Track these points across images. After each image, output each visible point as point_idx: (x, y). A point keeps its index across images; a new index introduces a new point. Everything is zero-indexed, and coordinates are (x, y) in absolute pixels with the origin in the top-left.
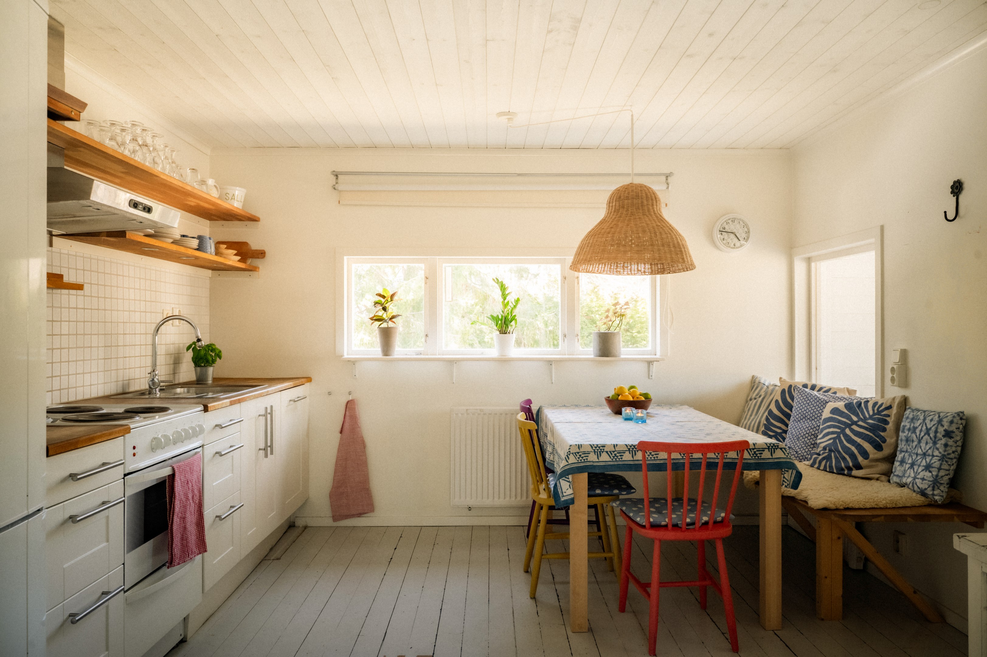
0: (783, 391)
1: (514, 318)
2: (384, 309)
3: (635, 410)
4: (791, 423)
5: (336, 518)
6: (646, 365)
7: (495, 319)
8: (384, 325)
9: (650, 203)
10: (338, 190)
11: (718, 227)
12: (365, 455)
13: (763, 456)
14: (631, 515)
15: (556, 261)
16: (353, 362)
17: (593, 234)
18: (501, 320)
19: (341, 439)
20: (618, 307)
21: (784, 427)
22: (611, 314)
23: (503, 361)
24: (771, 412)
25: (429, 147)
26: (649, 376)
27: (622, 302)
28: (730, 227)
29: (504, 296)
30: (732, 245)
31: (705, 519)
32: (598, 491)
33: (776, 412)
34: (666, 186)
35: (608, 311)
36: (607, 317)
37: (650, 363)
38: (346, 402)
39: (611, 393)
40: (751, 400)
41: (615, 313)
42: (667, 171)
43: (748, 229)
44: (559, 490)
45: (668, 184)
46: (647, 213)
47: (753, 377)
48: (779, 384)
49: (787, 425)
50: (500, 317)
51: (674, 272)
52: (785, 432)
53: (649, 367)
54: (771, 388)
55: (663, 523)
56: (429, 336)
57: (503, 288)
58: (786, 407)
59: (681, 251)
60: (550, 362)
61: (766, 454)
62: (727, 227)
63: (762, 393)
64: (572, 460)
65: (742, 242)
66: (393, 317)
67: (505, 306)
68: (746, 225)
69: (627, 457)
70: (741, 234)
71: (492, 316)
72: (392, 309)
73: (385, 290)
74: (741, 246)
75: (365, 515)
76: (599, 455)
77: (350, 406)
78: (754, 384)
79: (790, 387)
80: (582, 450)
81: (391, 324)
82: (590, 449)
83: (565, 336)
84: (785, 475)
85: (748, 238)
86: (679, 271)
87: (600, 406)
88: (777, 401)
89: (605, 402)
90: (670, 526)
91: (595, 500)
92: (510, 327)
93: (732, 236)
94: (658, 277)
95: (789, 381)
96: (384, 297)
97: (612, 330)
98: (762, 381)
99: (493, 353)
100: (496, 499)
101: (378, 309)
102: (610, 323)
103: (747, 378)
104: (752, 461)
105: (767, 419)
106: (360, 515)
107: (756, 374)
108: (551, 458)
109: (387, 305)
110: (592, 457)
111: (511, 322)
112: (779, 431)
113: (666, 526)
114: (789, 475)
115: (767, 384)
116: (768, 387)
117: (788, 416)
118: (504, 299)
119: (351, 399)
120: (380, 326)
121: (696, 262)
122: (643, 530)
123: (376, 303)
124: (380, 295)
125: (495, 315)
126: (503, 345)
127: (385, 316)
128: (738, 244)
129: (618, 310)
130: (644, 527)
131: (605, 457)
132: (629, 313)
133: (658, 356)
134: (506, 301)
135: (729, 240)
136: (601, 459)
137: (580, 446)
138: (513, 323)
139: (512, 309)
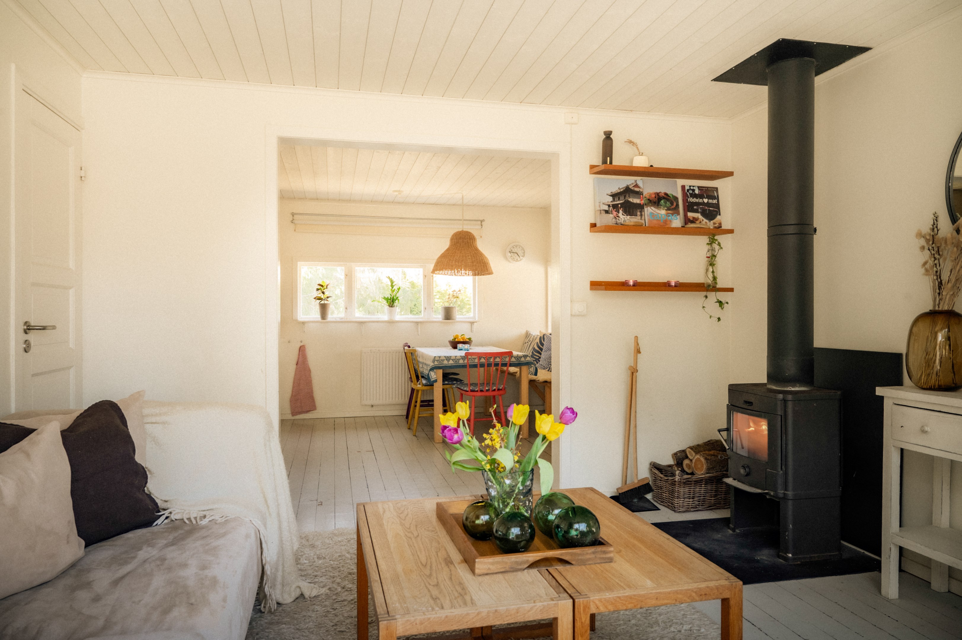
0: (541, 338)
1: (397, 298)
2: (323, 293)
3: (464, 345)
4: (542, 353)
5: (294, 414)
6: (470, 325)
7: (387, 299)
8: (323, 302)
9: (472, 241)
10: (294, 223)
11: (508, 250)
12: (311, 377)
13: (521, 360)
14: (462, 388)
15: (421, 267)
16: (303, 323)
17: (443, 256)
18: (390, 300)
19: (297, 368)
20: (455, 293)
21: (539, 355)
22: (451, 296)
23: (391, 322)
24: (534, 349)
25: (349, 201)
26: (472, 331)
27: (457, 290)
28: (515, 250)
29: (392, 286)
30: (516, 260)
31: (495, 388)
32: (446, 382)
33: (537, 348)
34: (481, 226)
35: (449, 295)
36: (449, 298)
37: (472, 323)
38: (299, 347)
39: (451, 338)
40: (525, 343)
41: (454, 296)
42: (481, 219)
43: (524, 251)
44: (430, 376)
45: (482, 225)
46: (470, 247)
47: (527, 331)
48: (539, 334)
49: (541, 354)
50: (389, 298)
51: (483, 275)
52: (540, 358)
53: (471, 325)
54: (535, 337)
55: (476, 390)
56: (348, 308)
57: (392, 282)
58: (541, 345)
59: (486, 266)
60: (417, 323)
61: (523, 359)
62: (513, 250)
63: (531, 340)
64: (436, 363)
65: (521, 257)
66: (328, 297)
67: (393, 291)
68: (523, 249)
69: (461, 362)
70: (520, 253)
71: (384, 297)
72: (327, 294)
73: (323, 282)
74: (521, 260)
75: (311, 412)
76: (448, 361)
77: (302, 350)
78: (527, 335)
79: (544, 335)
80: (441, 359)
81: (326, 302)
82: (444, 358)
83: (426, 309)
84: (530, 370)
85: (524, 256)
86: (486, 274)
87: (445, 346)
88: (537, 342)
89: (449, 344)
90: (479, 391)
91: (446, 387)
92: (395, 304)
93: (516, 255)
94: (477, 277)
95: (544, 332)
96: (322, 286)
97: (451, 305)
98: (531, 333)
99: (386, 318)
100: (387, 399)
101: (319, 293)
102: (451, 301)
103: (524, 332)
104: (516, 362)
105: (532, 353)
106: (307, 412)
107: (528, 330)
108: (422, 370)
109: (324, 291)
110: (446, 362)
111: (395, 300)
112: (537, 358)
113: (477, 391)
114: (532, 369)
115: (533, 335)
116: (534, 336)
117: (541, 350)
118: (393, 288)
119: (302, 345)
120: (321, 303)
121: (494, 271)
122: (468, 393)
123: (318, 290)
124: (320, 285)
125: (386, 297)
126: (391, 313)
127: (322, 297)
128: (519, 259)
129: (455, 294)
130: (468, 391)
131: (451, 362)
132: (461, 297)
133: (477, 319)
134: (393, 289)
135: (514, 257)
136: (449, 363)
137: (440, 357)
138: (397, 301)
139: (396, 293)
